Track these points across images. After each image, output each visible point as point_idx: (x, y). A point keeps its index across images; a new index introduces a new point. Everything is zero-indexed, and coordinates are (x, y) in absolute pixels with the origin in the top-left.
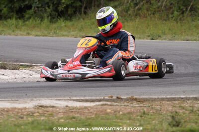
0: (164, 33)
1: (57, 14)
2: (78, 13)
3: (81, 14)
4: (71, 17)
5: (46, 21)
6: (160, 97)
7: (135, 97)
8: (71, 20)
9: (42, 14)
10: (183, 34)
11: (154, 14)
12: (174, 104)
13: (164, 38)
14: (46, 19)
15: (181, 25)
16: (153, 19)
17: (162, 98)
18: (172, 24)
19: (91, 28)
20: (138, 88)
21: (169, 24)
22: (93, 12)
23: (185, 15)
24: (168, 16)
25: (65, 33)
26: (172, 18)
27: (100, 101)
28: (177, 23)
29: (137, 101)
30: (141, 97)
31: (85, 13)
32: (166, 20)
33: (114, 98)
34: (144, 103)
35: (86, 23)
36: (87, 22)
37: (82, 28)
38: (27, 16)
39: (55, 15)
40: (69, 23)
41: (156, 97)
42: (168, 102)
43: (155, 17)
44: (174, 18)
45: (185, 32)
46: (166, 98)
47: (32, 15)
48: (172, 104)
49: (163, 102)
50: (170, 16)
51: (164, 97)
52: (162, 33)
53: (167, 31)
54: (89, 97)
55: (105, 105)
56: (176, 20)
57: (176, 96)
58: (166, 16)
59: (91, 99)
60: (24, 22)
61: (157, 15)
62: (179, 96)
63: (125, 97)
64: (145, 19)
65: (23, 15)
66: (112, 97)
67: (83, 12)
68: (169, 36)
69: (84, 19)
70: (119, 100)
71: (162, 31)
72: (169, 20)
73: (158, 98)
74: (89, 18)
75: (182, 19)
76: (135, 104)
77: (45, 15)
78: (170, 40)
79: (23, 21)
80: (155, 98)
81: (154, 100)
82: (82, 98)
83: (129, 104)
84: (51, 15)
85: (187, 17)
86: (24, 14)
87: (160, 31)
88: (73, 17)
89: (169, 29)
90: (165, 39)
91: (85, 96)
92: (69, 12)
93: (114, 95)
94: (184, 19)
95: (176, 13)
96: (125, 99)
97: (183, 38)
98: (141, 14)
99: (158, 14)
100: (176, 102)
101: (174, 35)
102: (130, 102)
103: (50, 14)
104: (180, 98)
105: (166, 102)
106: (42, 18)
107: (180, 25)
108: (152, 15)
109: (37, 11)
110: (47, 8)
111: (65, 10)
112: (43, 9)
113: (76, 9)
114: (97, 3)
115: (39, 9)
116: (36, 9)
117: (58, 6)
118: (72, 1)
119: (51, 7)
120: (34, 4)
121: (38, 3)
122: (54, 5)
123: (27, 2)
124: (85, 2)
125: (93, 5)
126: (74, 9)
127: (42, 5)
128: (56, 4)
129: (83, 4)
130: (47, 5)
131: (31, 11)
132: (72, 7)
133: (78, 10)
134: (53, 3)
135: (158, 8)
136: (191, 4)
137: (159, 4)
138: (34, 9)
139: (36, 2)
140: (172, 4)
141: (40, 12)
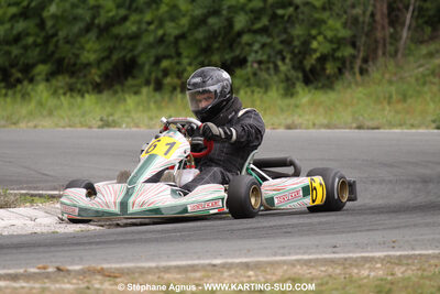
1: (300, 75)
2: (347, 73)
3: (354, 74)
4: (332, 83)
5: (273, 92)
9: (267, 76)
14: (274, 88)
31: (363, 72)
39: (297, 78)
47: (248, 80)
67: (357, 70)
77: (275, 78)
84: (287, 79)
92: (328, 72)
103: (286, 76)
109: (259, 72)
110: (280, 63)
111: (318, 67)
112: (271, 66)
113: (344, 63)
114: (390, 49)
115: (263, 66)
116: (256, 65)
117: (304, 58)
118: (335, 46)
119: (287, 61)
120: (253, 55)
121: (260, 52)
122: (294, 55)
123: (237, 52)
124: (362, 48)
125: (380, 52)
126: (338, 64)
127: (269, 57)
128: (299, 53)
129: (359, 51)
130: (279, 57)
131: (248, 70)
132: (335, 59)
133: (348, 63)
134: (292, 52)
138: (251, 66)
139: (256, 51)
141: (264, 73)
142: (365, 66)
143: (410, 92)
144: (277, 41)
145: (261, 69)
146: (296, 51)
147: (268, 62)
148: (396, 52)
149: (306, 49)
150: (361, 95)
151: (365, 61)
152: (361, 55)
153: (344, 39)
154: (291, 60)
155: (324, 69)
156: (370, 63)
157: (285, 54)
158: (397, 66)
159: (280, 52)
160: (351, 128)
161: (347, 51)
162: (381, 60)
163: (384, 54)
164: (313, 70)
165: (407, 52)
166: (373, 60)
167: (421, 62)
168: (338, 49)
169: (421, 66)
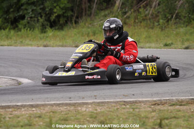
1: (49, 24)
2: (69, 23)
3: (72, 23)
5: (37, 31)
9: (34, 24)
11: (141, 22)
14: (37, 29)
22: (83, 21)
23: (170, 23)
24: (154, 23)
26: (158, 25)
31: (76, 22)
32: (152, 28)
38: (20, 26)
39: (47, 25)
40: (60, 33)
47: (25, 25)
58: (152, 24)
60: (15, 32)
61: (143, 24)
67: (74, 22)
77: (38, 25)
84: (43, 25)
85: (171, 26)
86: (17, 23)
88: (64, 27)
92: (61, 22)
95: (161, 21)
98: (129, 22)
99: (145, 22)
106: (34, 28)
108: (139, 24)
109: (30, 22)
110: (39, 18)
111: (57, 20)
112: (36, 19)
113: (68, 18)
114: (88, 12)
115: (32, 19)
116: (29, 19)
117: (51, 16)
119: (43, 17)
122: (46, 15)
123: (21, 13)
124: (76, 12)
125: (84, 14)
126: (65, 19)
127: (35, 15)
128: (48, 14)
129: (74, 14)
130: (39, 15)
131: (25, 22)
132: (64, 17)
133: (69, 19)
134: (45, 13)
135: (146, 16)
136: (176, 12)
137: (147, 12)
138: (27, 19)
139: (29, 13)
140: (158, 12)
141: (32, 22)
142: (77, 20)
143: (97, 32)
144: (38, 8)
145: (31, 21)
146: (47, 13)
147: (35, 17)
148: (91, 14)
149: (51, 12)
150: (76, 33)
151: (77, 17)
152: (75, 15)
153: (68, 8)
154: (45, 17)
155: (59, 21)
156: (80, 19)
157: (42, 14)
158: (91, 20)
159: (40, 13)
160: (72, 47)
161: (70, 13)
162: (84, 18)
163: (85, 15)
164: (54, 21)
165: (95, 14)
166: (81, 17)
167: (102, 18)
168: (65, 12)
169: (101, 20)
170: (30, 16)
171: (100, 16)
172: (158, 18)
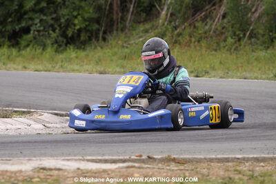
0: (213, 69)
1: (65, 40)
2: (94, 40)
3: (98, 40)
4: (84, 45)
5: (49, 49)
6: (208, 156)
7: (173, 156)
8: (84, 49)
9: (44, 40)
10: (240, 69)
11: (199, 41)
12: (227, 167)
13: (213, 74)
15: (237, 58)
16: (198, 48)
17: (210, 159)
18: (224, 55)
19: (112, 60)
20: (176, 144)
21: (220, 56)
22: (114, 39)
23: (242, 43)
24: (218, 44)
25: (76, 67)
26: (224, 47)
27: (124, 161)
28: (231, 54)
29: (176, 162)
30: (182, 157)
31: (104, 39)
32: (216, 50)
33: (144, 157)
34: (186, 165)
35: (105, 53)
36: (107, 51)
37: (100, 60)
38: (23, 43)
39: (63, 42)
40: (82, 54)
41: (202, 157)
42: (219, 164)
43: (201, 46)
44: (227, 47)
45: (242, 66)
46: (216, 159)
47: (31, 41)
48: (224, 167)
49: (212, 164)
50: (222, 44)
51: (214, 156)
52: (211, 68)
53: (217, 65)
54: (109, 155)
55: (132, 167)
56: (229, 50)
57: (230, 156)
58: (215, 45)
59: (111, 159)
60: (19, 51)
61: (203, 43)
62: (233, 156)
63: (159, 157)
64: (186, 48)
65: (18, 41)
66: (141, 156)
67: (101, 38)
68: (220, 73)
69: (102, 48)
70: (151, 160)
71: (210, 65)
72: (220, 50)
73: (205, 159)
74: (110, 47)
75: (239, 48)
76: (173, 166)
77: (49, 42)
78: (221, 78)
79: (17, 49)
80: (201, 159)
81: (199, 161)
82: (100, 158)
83: (164, 167)
84: (56, 42)
85: (245, 46)
86: (19, 39)
87: (208, 66)
88: (87, 45)
89: (221, 63)
90: (214, 76)
91: (103, 155)
92: (82, 38)
93: (144, 153)
94: (241, 49)
95: (230, 40)
96: (159, 159)
97: (239, 74)
98: (182, 41)
99: (205, 42)
100: (230, 164)
101: (227, 71)
102: (166, 164)
103: (56, 40)
104: (235, 158)
105: (216, 164)
106: (44, 47)
107: (235, 57)
108: (196, 43)
109: (37, 37)
110: (51, 32)
112: (46, 33)
113: (92, 34)
114: (120, 26)
115: (41, 33)
116: (36, 33)
117: (67, 29)
118: (87, 23)
119: (57, 31)
120: (34, 26)
121: (39, 25)
122: (61, 28)
123: (23, 24)
124: (103, 25)
125: (115, 27)
126: (88, 34)
127: (44, 28)
128: (64, 27)
130: (51, 29)
131: (30, 36)
132: (87, 31)
133: (94, 35)
134: (60, 26)
135: (205, 33)
136: (251, 28)
137: (207, 28)
138: (34, 33)
139: (36, 24)
140: (223, 28)
141: (42, 38)
142: (105, 36)
144: (49, 18)
145: (39, 35)
146: (63, 25)
147: (43, 30)
149: (69, 23)
151: (105, 33)
152: (103, 29)
153: (93, 18)
154: (59, 30)
155: (79, 36)
156: (108, 33)
157: (55, 27)
158: (125, 37)
159: (52, 25)
161: (95, 27)
162: (115, 32)
164: (72, 37)
165: (131, 28)
166: (110, 32)
167: (141, 34)
168: (89, 25)
169: (141, 37)
170: (38, 29)
171: (137, 31)
172: (224, 36)
